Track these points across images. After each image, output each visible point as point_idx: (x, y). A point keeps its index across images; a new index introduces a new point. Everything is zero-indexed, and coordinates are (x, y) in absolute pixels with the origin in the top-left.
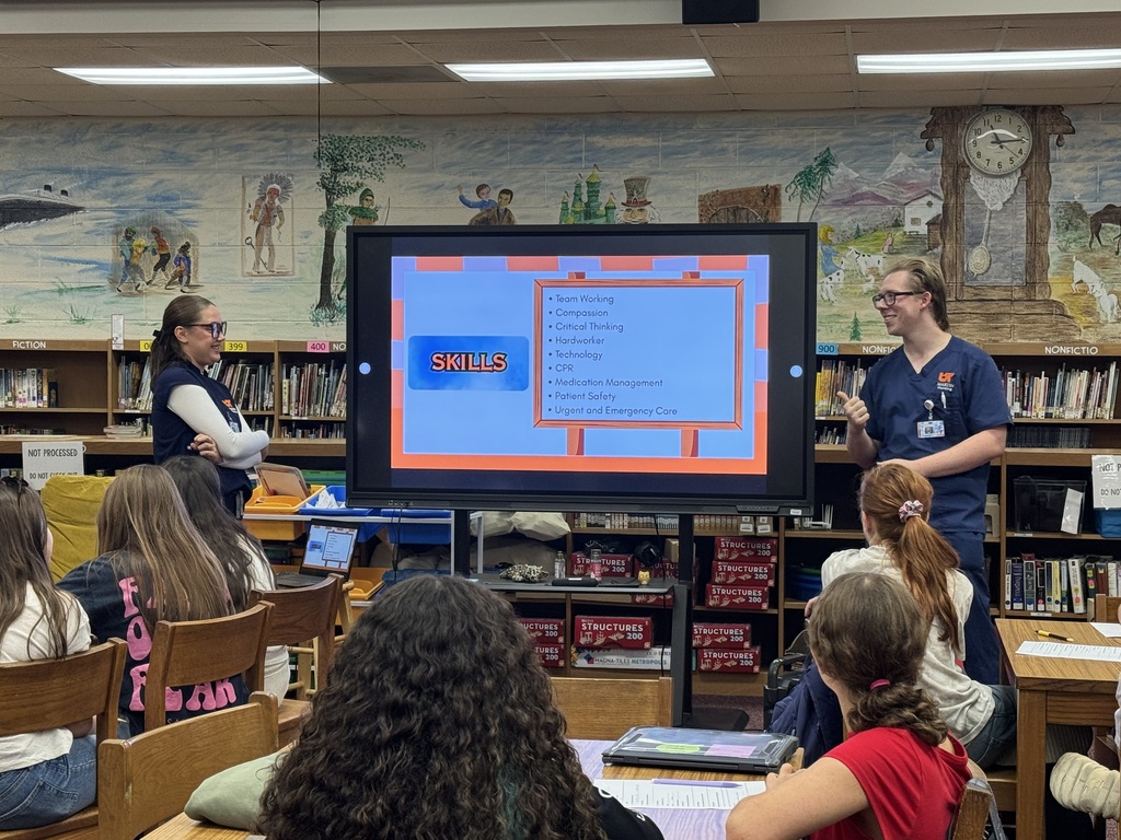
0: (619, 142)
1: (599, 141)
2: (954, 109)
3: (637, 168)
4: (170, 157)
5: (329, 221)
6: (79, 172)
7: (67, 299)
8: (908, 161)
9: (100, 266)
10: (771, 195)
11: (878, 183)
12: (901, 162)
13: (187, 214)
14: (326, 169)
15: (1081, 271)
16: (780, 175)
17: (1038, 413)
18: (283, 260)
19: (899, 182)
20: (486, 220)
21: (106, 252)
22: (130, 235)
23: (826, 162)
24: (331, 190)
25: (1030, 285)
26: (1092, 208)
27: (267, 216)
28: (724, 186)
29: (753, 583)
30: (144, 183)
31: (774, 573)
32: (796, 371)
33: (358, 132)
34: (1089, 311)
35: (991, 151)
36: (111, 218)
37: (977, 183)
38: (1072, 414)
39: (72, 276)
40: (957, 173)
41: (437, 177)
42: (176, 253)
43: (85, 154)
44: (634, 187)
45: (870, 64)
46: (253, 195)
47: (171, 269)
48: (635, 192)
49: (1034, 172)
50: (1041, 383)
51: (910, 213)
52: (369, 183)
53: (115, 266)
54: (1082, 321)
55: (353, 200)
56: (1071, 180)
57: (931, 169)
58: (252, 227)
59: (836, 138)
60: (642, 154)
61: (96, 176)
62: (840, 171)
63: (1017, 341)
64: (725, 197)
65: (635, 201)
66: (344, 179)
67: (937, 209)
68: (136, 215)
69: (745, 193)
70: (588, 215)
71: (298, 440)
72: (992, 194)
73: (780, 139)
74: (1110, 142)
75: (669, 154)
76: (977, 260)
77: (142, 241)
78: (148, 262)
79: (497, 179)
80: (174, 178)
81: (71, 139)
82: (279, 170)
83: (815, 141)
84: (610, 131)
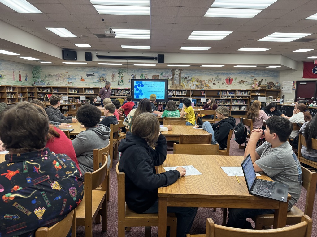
0: (145, 71)
1: (143, 70)
2: (173, 69)
3: (147, 73)
4: (104, 71)
5: (119, 77)
6: (95, 72)
7: (94, 83)
8: (170, 73)
9: (97, 80)
10: (158, 76)
11: (167, 75)
12: (169, 73)
13: (105, 76)
14: (119, 72)
15: (183, 83)
16: (159, 74)
17: (180, 95)
18: (115, 80)
19: (169, 75)
20: (133, 77)
21: (98, 79)
22: (100, 78)
23: (163, 73)
24: (119, 74)
25: (179, 84)
26: (184, 77)
27: (113, 76)
28: (154, 75)
29: (160, 108)
30: (101, 73)
31: (162, 107)
32: (167, 91)
33: (122, 69)
34: (184, 86)
35: (176, 72)
36: (98, 76)
37: (175, 75)
38: (183, 95)
39: (95, 81)
40: (174, 74)
41: (129, 73)
42: (105, 79)
43: (96, 70)
44: (146, 75)
45: (169, 65)
46: (112, 74)
47: (104, 81)
48: (147, 75)
49: (180, 74)
50: (181, 92)
51: (170, 78)
52: (123, 74)
53: (99, 81)
54: (183, 87)
55: (121, 75)
56: (183, 75)
57: (171, 74)
58: (112, 77)
59: (164, 71)
60: (147, 72)
61: (97, 72)
62: (164, 74)
63: (178, 89)
64: (154, 76)
65: (147, 76)
66: (120, 73)
67: (172, 77)
68: (101, 76)
69: (156, 75)
70: (142, 77)
71: (117, 96)
72: (176, 76)
73: (159, 71)
74: (186, 72)
75: (149, 72)
76: (175, 82)
77: (101, 78)
78: (102, 80)
79: (134, 73)
80: (104, 73)
81: (94, 69)
82: (114, 72)
83: (162, 71)
84: (144, 70)
